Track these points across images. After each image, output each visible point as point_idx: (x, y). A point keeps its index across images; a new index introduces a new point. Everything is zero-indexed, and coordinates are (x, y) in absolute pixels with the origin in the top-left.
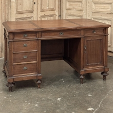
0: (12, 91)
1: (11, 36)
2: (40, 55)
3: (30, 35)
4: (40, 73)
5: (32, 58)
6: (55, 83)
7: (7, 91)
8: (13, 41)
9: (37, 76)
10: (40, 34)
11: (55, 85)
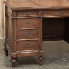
0: (15, 66)
1: (15, 14)
2: (42, 33)
3: (32, 13)
4: (42, 50)
5: (34, 36)
6: (56, 61)
7: (11, 66)
8: (17, 19)
9: (39, 53)
10: (41, 12)
11: (56, 63)
